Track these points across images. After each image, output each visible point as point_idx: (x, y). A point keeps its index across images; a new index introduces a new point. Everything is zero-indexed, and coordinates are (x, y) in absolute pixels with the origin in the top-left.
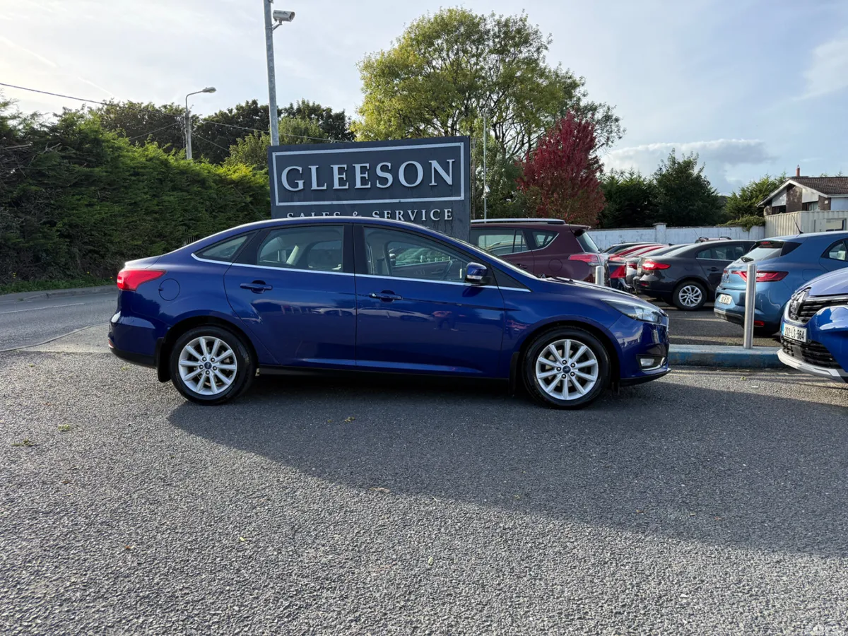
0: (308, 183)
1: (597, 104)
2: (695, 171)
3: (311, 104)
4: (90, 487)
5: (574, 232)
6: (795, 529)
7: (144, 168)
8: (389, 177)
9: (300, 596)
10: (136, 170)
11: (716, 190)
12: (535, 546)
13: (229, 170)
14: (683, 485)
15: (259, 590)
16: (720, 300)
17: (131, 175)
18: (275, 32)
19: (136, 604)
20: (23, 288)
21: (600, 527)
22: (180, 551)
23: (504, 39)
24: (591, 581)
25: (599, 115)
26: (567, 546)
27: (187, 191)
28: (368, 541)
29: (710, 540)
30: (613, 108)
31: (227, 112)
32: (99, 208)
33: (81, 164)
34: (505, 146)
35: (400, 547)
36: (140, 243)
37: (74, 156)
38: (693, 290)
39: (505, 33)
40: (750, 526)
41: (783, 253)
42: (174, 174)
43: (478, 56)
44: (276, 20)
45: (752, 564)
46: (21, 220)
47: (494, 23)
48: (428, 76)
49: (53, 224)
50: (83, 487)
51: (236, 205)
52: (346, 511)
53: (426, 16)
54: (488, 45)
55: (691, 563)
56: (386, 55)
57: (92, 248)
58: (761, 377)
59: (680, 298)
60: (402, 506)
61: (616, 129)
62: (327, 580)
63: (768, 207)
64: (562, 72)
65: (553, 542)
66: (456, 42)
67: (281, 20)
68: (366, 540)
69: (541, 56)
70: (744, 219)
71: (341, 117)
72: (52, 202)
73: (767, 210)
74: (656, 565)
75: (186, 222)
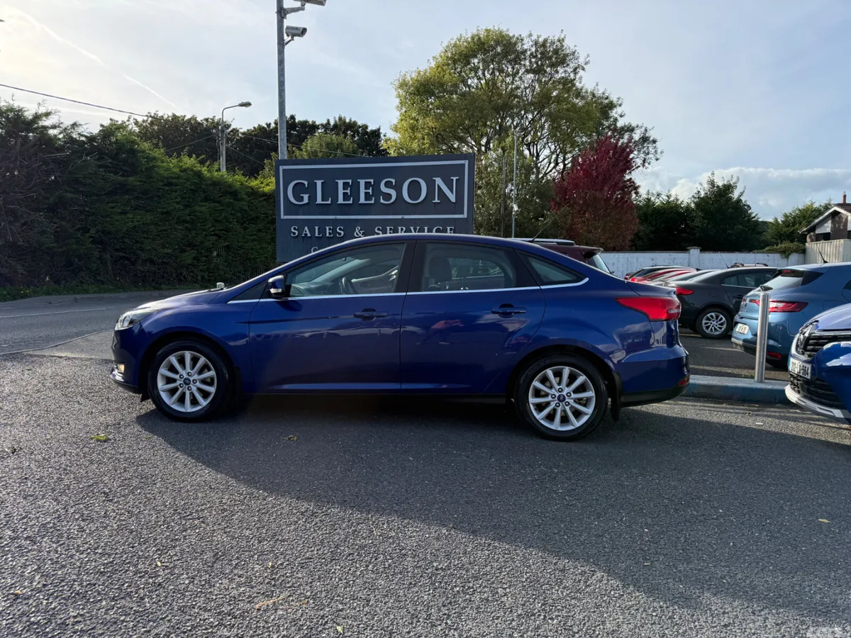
0: (313, 197)
1: (634, 125)
2: (735, 195)
3: (347, 121)
4: (31, 498)
5: (584, 253)
6: (755, 588)
7: (178, 178)
8: (393, 193)
9: (194, 632)
10: (170, 180)
11: (757, 215)
12: (463, 591)
13: (262, 183)
14: (646, 530)
15: (154, 622)
16: (737, 330)
17: (166, 185)
18: (287, 48)
19: (22, 631)
20: (53, 291)
21: (541, 573)
22: (91, 573)
23: (541, 59)
24: (510, 635)
25: (637, 136)
26: (497, 593)
27: (218, 202)
28: (288, 574)
29: (657, 595)
30: (650, 130)
31: (266, 126)
32: (131, 216)
33: (116, 173)
34: (539, 165)
35: (318, 584)
36: (169, 251)
37: (110, 165)
38: (717, 317)
39: (541, 53)
40: (707, 581)
41: (804, 283)
42: (206, 185)
43: (514, 75)
44: (288, 36)
45: (696, 626)
46: (56, 225)
47: (531, 43)
48: (463, 95)
49: (86, 230)
50: (25, 498)
51: (267, 217)
52: (278, 540)
53: (464, 35)
54: (524, 65)
55: (628, 620)
56: (422, 73)
57: (124, 255)
58: (769, 413)
59: (704, 325)
60: (337, 537)
61: (653, 151)
62: (229, 616)
63: (812, 234)
64: (599, 93)
65: (485, 587)
66: (492, 61)
67: (293, 35)
68: (286, 574)
69: (578, 76)
70: (783, 246)
71: (376, 134)
72: (87, 209)
73: (810, 237)
74: (588, 621)
75: (217, 232)
